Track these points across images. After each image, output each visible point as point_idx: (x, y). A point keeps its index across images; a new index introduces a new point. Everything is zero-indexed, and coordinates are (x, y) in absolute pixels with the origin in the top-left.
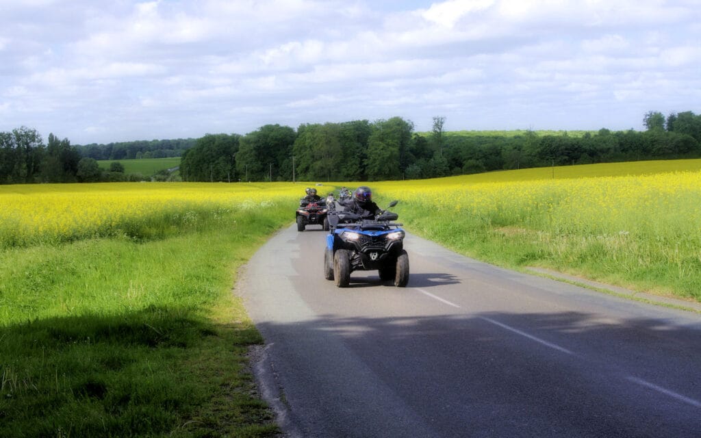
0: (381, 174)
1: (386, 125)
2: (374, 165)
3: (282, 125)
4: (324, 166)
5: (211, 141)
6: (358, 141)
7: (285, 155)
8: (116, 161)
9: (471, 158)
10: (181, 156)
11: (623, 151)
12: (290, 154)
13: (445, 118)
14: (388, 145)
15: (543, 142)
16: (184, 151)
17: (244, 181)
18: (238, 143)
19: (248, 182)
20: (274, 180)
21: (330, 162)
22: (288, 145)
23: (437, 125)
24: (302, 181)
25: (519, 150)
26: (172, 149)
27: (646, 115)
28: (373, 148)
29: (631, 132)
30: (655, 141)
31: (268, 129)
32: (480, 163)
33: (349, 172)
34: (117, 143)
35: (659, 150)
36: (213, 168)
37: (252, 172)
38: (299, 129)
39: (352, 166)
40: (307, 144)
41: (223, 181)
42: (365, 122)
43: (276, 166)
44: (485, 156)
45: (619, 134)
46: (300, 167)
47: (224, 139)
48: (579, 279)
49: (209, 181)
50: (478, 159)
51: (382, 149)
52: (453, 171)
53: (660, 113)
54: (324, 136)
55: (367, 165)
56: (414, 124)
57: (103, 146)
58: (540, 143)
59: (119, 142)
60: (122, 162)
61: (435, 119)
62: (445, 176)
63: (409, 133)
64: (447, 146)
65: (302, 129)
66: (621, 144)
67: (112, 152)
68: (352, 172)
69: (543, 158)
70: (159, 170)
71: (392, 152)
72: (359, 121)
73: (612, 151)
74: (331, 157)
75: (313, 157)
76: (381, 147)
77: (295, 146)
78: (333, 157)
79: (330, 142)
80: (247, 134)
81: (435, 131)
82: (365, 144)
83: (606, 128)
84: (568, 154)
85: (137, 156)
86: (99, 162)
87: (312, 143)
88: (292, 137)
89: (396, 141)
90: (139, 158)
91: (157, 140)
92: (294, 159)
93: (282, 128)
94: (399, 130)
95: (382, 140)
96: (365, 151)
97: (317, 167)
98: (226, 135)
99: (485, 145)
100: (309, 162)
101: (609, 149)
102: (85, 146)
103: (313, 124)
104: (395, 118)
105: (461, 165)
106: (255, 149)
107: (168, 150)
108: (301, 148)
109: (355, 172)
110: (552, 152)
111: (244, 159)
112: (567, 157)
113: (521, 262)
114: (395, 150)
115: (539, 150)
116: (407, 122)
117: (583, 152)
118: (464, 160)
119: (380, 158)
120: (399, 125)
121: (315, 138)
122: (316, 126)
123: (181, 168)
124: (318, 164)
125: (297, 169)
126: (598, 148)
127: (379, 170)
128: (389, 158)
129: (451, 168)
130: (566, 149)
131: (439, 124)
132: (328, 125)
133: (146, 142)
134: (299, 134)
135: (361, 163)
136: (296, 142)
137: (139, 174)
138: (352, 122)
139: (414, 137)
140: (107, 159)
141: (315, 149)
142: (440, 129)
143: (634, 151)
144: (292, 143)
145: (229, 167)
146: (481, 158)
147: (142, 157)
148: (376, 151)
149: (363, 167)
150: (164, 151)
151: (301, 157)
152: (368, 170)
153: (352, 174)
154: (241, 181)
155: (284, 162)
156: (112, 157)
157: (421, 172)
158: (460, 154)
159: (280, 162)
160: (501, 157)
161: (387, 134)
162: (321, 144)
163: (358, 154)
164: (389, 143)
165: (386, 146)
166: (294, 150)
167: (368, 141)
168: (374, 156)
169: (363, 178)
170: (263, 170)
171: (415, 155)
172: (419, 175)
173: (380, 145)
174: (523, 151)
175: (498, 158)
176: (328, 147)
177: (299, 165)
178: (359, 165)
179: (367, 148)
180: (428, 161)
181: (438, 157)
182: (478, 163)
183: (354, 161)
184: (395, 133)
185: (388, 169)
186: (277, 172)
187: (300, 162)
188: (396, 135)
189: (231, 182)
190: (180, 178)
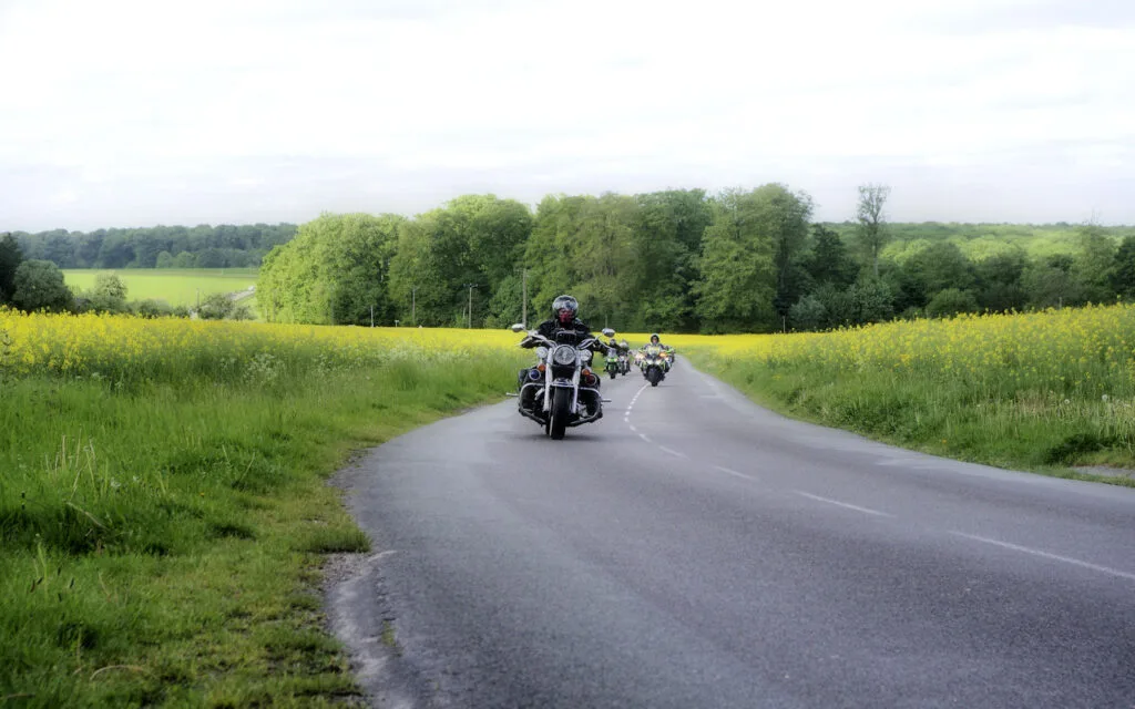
0: (732, 318)
1: (747, 204)
2: (719, 294)
4: (597, 294)
5: (332, 229)
6: (679, 238)
7: (505, 266)
8: (110, 272)
9: (946, 286)
10: (261, 264)
12: (518, 264)
13: (888, 188)
14: (751, 249)
15: (1123, 251)
16: (269, 253)
17: (408, 325)
18: (397, 238)
19: (417, 326)
20: (478, 324)
21: (613, 287)
22: (514, 242)
23: (868, 205)
25: (1065, 269)
26: (243, 249)
28: (714, 256)
31: (467, 201)
32: (968, 296)
33: (659, 311)
34: (114, 231)
36: (337, 291)
37: (427, 306)
38: (540, 208)
40: (556, 243)
41: (359, 324)
42: (698, 194)
43: (484, 291)
46: (540, 296)
47: (363, 226)
49: (325, 324)
50: (962, 289)
51: (736, 259)
54: (597, 225)
55: (700, 295)
56: (813, 201)
57: (81, 237)
58: (1117, 252)
59: (119, 227)
60: (123, 276)
61: (863, 191)
63: (800, 220)
65: (548, 210)
67: (102, 249)
68: (664, 310)
70: (209, 294)
71: (759, 265)
72: (684, 191)
74: (615, 274)
75: (571, 272)
76: (734, 254)
77: (530, 246)
78: (620, 275)
79: (613, 238)
80: (420, 216)
81: (863, 219)
82: (695, 246)
85: (159, 261)
86: (66, 273)
87: (569, 242)
88: (523, 226)
89: (770, 239)
90: (162, 268)
91: (208, 226)
92: (526, 274)
93: (501, 205)
94: (778, 215)
95: (737, 238)
96: (695, 263)
98: (368, 217)
100: (563, 285)
102: (38, 235)
103: (576, 195)
104: (768, 186)
105: (922, 302)
106: (434, 250)
107: (231, 250)
108: (545, 252)
109: (673, 310)
111: (409, 275)
113: (1057, 457)
114: (767, 260)
115: (1113, 270)
116: (796, 196)
118: (932, 289)
119: (731, 278)
120: (776, 202)
122: (580, 200)
123: (261, 293)
124: (583, 291)
125: (534, 301)
127: (731, 307)
128: (752, 278)
131: (872, 202)
132: (610, 198)
133: (180, 230)
134: (539, 219)
135: (686, 288)
136: (532, 236)
138: (667, 194)
139: (813, 230)
140: (89, 268)
141: (577, 255)
142: (875, 217)
144: (525, 236)
145: (376, 292)
146: (970, 285)
147: (170, 265)
148: (720, 263)
149: (691, 301)
150: (222, 251)
151: (544, 273)
152: (702, 307)
153: (664, 315)
154: (399, 326)
155: (504, 283)
156: (101, 264)
157: (825, 316)
158: (921, 275)
159: (493, 283)
160: (1019, 285)
161: (748, 223)
162: (590, 244)
163: (680, 268)
164: (752, 243)
165: (747, 251)
166: (526, 255)
167: (703, 239)
168: (715, 273)
169: (690, 325)
170: (454, 301)
171: (814, 276)
172: (820, 322)
173: (731, 248)
174: (1076, 271)
175: (1011, 288)
176: (608, 249)
177: (539, 290)
178: (682, 298)
179: (701, 256)
180: (844, 290)
181: (867, 281)
182: (963, 298)
183: (668, 286)
184: (768, 220)
185: (748, 306)
186: (488, 306)
187: (540, 283)
188: (770, 227)
189: (376, 325)
190: (255, 314)
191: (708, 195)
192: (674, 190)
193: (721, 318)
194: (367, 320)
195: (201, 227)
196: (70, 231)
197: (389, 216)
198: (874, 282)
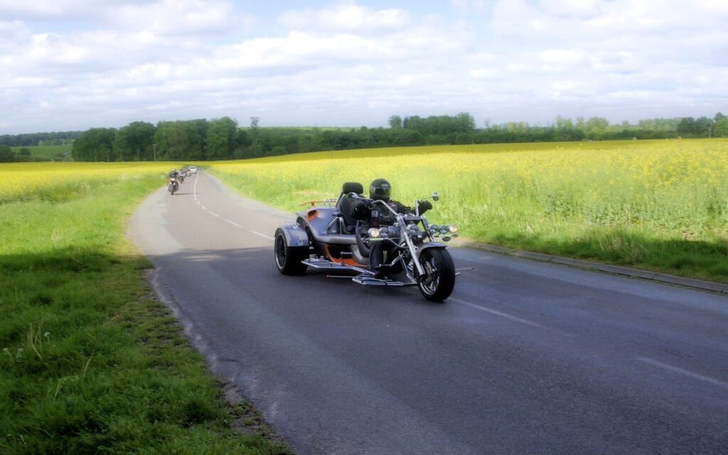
0: (216, 156)
1: (219, 123)
2: (212, 149)
3: (146, 121)
4: (176, 150)
5: (94, 133)
6: (200, 133)
7: (148, 143)
8: (24, 147)
9: (277, 145)
10: (72, 143)
11: (375, 141)
12: (152, 142)
14: (220, 136)
15: (325, 134)
16: (75, 140)
17: (120, 161)
18: (114, 135)
19: (122, 161)
20: (141, 160)
21: (180, 148)
22: (150, 136)
23: (254, 122)
27: (390, 118)
28: (210, 138)
29: (381, 128)
30: (395, 134)
31: (136, 125)
32: (283, 148)
33: (194, 155)
34: (25, 135)
35: (399, 140)
36: (97, 152)
37: (125, 155)
38: (158, 125)
39: (196, 150)
40: (163, 135)
41: (104, 161)
42: (204, 120)
43: (142, 150)
44: (286, 144)
45: (373, 130)
46: (159, 151)
47: (103, 132)
49: (94, 161)
50: (281, 146)
52: (264, 154)
53: (399, 117)
54: (175, 130)
55: (206, 150)
56: (238, 122)
57: (14, 136)
58: (323, 135)
59: (26, 133)
60: (29, 148)
61: (252, 118)
62: (260, 157)
63: (235, 128)
64: (261, 136)
65: (160, 124)
66: (374, 136)
67: (21, 140)
68: (196, 154)
69: (324, 146)
70: (57, 153)
71: (223, 141)
72: (200, 119)
73: (369, 141)
75: (168, 144)
76: (216, 138)
77: (156, 137)
78: (182, 144)
79: (180, 133)
80: (120, 128)
81: (253, 127)
82: (204, 135)
83: (365, 126)
84: (341, 143)
85: (39, 143)
86: (11, 148)
87: (167, 135)
88: (153, 130)
89: (226, 133)
91: (54, 132)
92: (155, 145)
93: (145, 124)
94: (227, 126)
95: (216, 133)
96: (204, 140)
97: (171, 151)
98: (105, 128)
100: (166, 148)
101: (366, 140)
103: (168, 121)
104: (224, 117)
105: (270, 150)
106: (126, 139)
107: (62, 139)
108: (160, 138)
109: (199, 154)
110: (330, 141)
111: (118, 146)
112: (339, 145)
114: (226, 139)
115: (322, 139)
116: (233, 120)
117: (350, 142)
118: (273, 146)
119: (215, 145)
120: (227, 122)
121: (169, 131)
122: (170, 123)
123: (73, 153)
124: (172, 149)
125: (157, 152)
126: (360, 139)
127: (216, 153)
128: (221, 145)
129: (264, 152)
130: (340, 139)
131: (255, 121)
132: (178, 122)
133: (46, 134)
134: (157, 128)
135: (202, 148)
136: (155, 134)
137: (41, 156)
138: (195, 120)
139: (238, 131)
140: (18, 146)
141: (169, 139)
142: (256, 125)
143: (382, 140)
144: (153, 134)
145: (109, 151)
146: (284, 145)
147: (43, 144)
148: (212, 140)
149: (204, 151)
150: (60, 140)
151: (160, 144)
152: (207, 153)
154: (117, 161)
155: (148, 147)
156: (21, 145)
157: (243, 154)
158: (270, 142)
159: (145, 148)
160: (297, 144)
161: (219, 128)
162: (173, 136)
163: (200, 142)
164: (221, 134)
166: (154, 139)
167: (207, 133)
168: (211, 143)
169: (203, 158)
170: (133, 153)
171: (239, 143)
173: (215, 136)
174: (312, 141)
175: (295, 145)
176: (179, 137)
177: (158, 149)
178: (200, 151)
179: (206, 138)
180: (248, 147)
181: (255, 144)
182: (281, 149)
183: (197, 147)
185: (220, 153)
186: (143, 155)
187: (159, 147)
188: (226, 129)
189: (110, 161)
190: (72, 159)
191: (207, 120)
192: (197, 119)
193: (213, 156)
194: (106, 160)
195: (52, 132)
196: (10, 135)
197: (111, 128)
198: (257, 144)
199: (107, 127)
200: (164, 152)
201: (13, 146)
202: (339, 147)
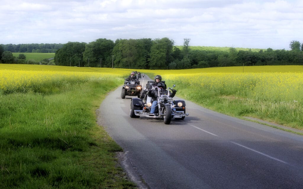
0: (156, 66)
1: (160, 42)
2: (153, 61)
3: (108, 39)
4: (128, 61)
5: (71, 45)
6: (146, 49)
7: (108, 54)
8: (22, 53)
9: (202, 60)
10: (55, 52)
11: (278, 60)
12: (111, 54)
13: (190, 39)
14: (161, 51)
15: (239, 53)
16: (57, 50)
17: (87, 67)
18: (85, 47)
19: (89, 67)
20: (102, 67)
21: (131, 59)
22: (110, 49)
23: (186, 43)
24: (116, 68)
25: (227, 57)
26: (51, 49)
27: (291, 42)
28: (153, 53)
29: (283, 50)
30: (295, 55)
31: (100, 41)
32: (207, 62)
34: (22, 44)
35: (297, 60)
36: (72, 59)
37: (91, 62)
38: (116, 42)
39: (142, 61)
41: (76, 66)
42: (150, 39)
43: (104, 59)
44: (209, 59)
45: (277, 51)
46: (116, 61)
47: (77, 45)
48: (274, 124)
49: (69, 66)
50: (205, 61)
51: (158, 54)
52: (192, 66)
53: (298, 42)
54: (128, 46)
55: (150, 61)
56: (174, 42)
57: (15, 45)
58: (237, 54)
60: (25, 54)
61: (185, 40)
62: (188, 69)
63: (172, 46)
64: (190, 54)
65: (118, 41)
66: (278, 57)
67: (20, 48)
69: (238, 62)
70: (44, 59)
71: (162, 55)
72: (147, 39)
73: (273, 60)
74: (132, 56)
75: (122, 56)
76: (157, 52)
77: (114, 50)
79: (131, 48)
80: (89, 43)
81: (185, 46)
82: (149, 51)
83: (271, 48)
84: (251, 60)
85: (32, 51)
86: (13, 53)
87: (122, 49)
88: (112, 45)
89: (165, 49)
90: (33, 52)
91: (43, 44)
92: (113, 56)
93: (107, 40)
94: (167, 44)
95: (158, 49)
96: (149, 54)
97: (124, 61)
98: (79, 43)
99: (209, 54)
100: (120, 58)
101: (271, 58)
102: (6, 45)
103: (124, 39)
104: (165, 38)
105: (197, 63)
106: (93, 50)
107: (48, 49)
108: (117, 51)
109: (144, 64)
110: (243, 59)
111: (87, 56)
112: (250, 62)
113: (241, 114)
114: (164, 54)
115: (236, 57)
116: (171, 40)
117: (258, 60)
118: (199, 61)
119: (156, 58)
120: (166, 41)
121: (124, 47)
122: (125, 40)
123: (55, 59)
124: (125, 60)
125: (114, 62)
126: (266, 58)
127: (156, 64)
128: (161, 58)
129: (192, 64)
130: (250, 58)
131: (187, 42)
132: (131, 40)
133: (37, 44)
134: (116, 44)
135: (147, 60)
136: (114, 48)
137: (33, 60)
138: (143, 39)
139: (174, 48)
140: (17, 52)
141: (124, 52)
142: (187, 45)
143: (284, 60)
144: (112, 48)
145: (80, 59)
146: (207, 60)
147: (35, 52)
148: (154, 54)
149: (148, 62)
150: (46, 49)
151: (117, 56)
152: (150, 64)
153: (142, 65)
154: (85, 67)
155: (108, 58)
156: (20, 51)
157: (176, 66)
158: (197, 58)
159: (105, 58)
160: (217, 60)
161: (160, 46)
162: (126, 50)
163: (145, 56)
164: (161, 50)
165: (160, 52)
166: (113, 51)
167: (151, 49)
168: (153, 57)
169: (147, 67)
170: (97, 61)
171: (174, 57)
172: (175, 67)
173: (157, 51)
174: (229, 57)
175: (216, 60)
176: (130, 51)
177: (115, 59)
178: (146, 61)
179: (150, 53)
180: (180, 61)
181: (185, 59)
182: (205, 63)
183: (143, 59)
184: (165, 46)
185: (160, 64)
186: (104, 63)
187: (116, 58)
188: (165, 47)
189: (80, 66)
190: (54, 64)
191: (152, 40)
192: (145, 38)
194: (78, 65)
195: (42, 44)
196: (13, 44)
197: (83, 43)
198: (187, 59)
199: (80, 42)
200: (119, 62)
201: (15, 52)
202: (249, 63)
